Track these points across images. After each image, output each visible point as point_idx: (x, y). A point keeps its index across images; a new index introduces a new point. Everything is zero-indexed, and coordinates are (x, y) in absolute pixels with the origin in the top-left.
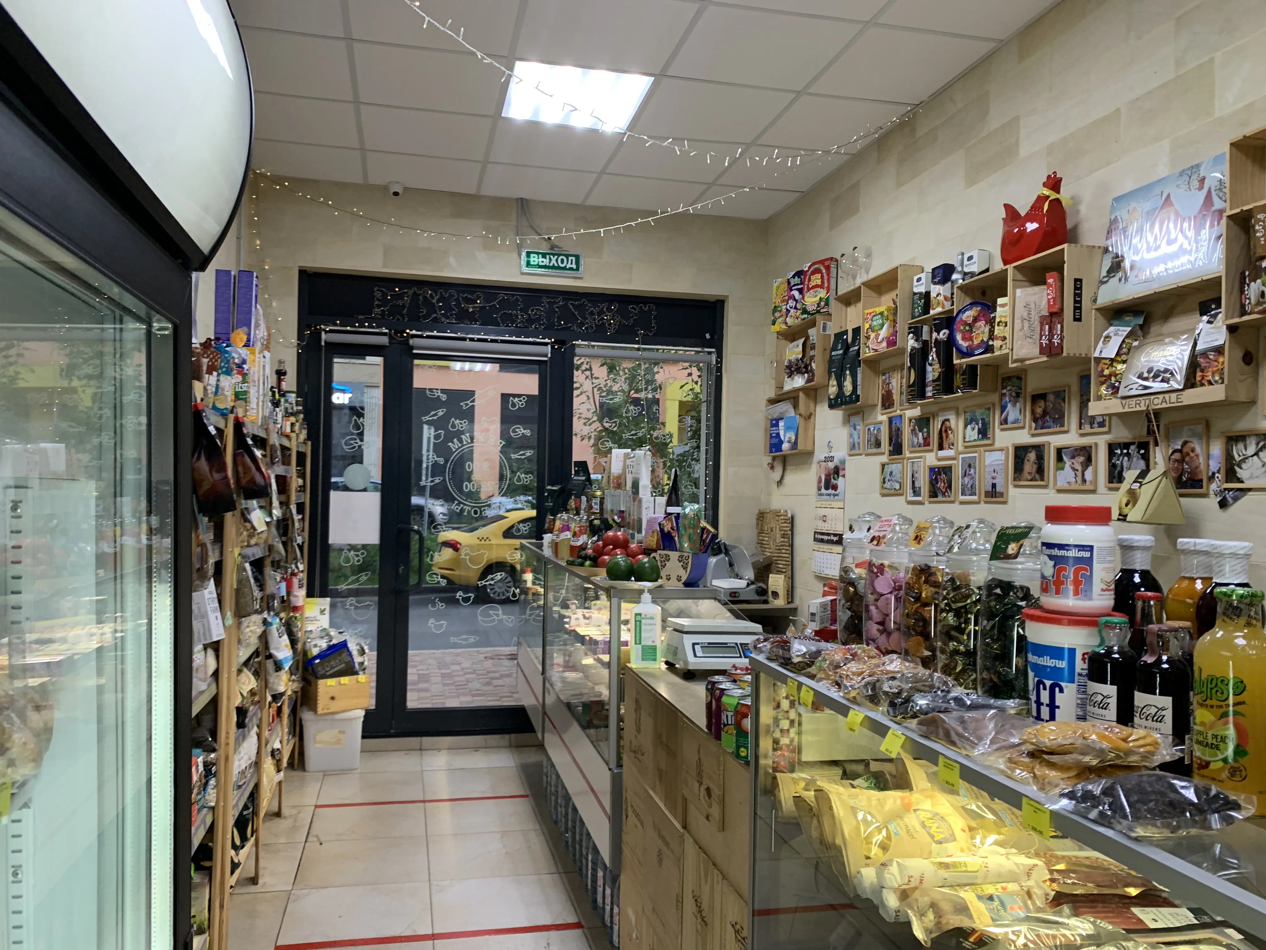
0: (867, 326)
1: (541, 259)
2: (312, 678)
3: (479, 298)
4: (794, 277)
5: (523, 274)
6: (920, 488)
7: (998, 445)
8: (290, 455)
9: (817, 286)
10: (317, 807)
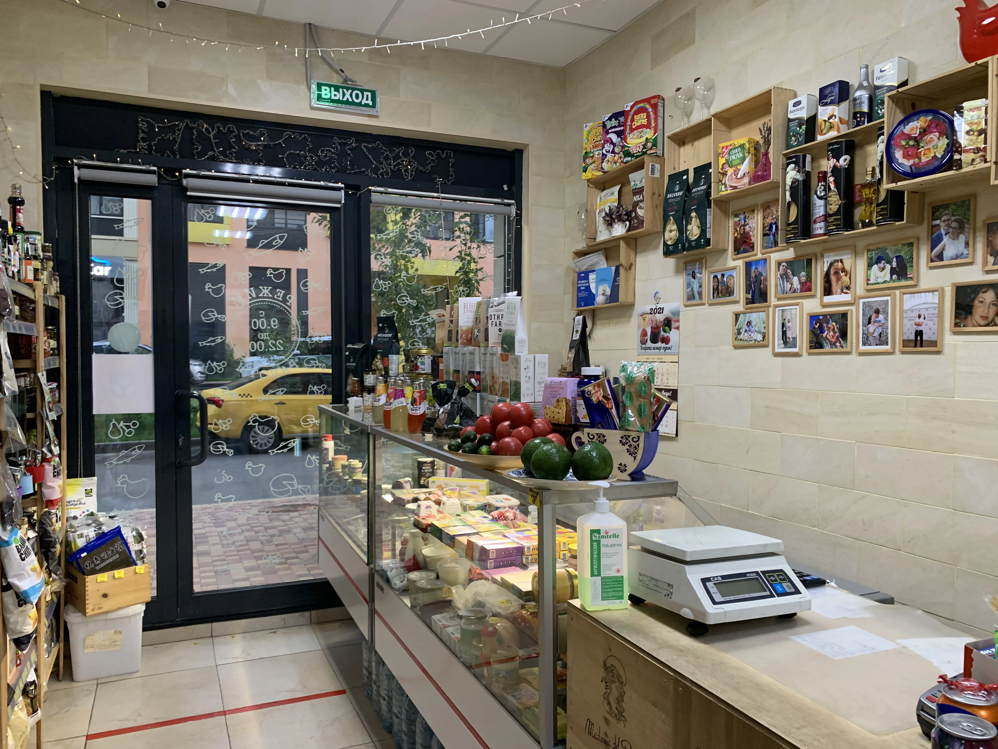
0: (722, 161)
1: (333, 92)
2: (78, 575)
3: (263, 135)
4: (610, 119)
5: (312, 108)
6: (794, 339)
7: (923, 285)
8: (34, 309)
9: (642, 126)
10: (89, 737)
